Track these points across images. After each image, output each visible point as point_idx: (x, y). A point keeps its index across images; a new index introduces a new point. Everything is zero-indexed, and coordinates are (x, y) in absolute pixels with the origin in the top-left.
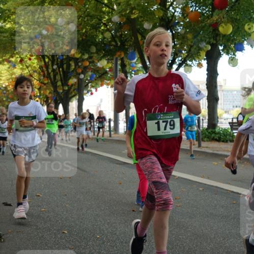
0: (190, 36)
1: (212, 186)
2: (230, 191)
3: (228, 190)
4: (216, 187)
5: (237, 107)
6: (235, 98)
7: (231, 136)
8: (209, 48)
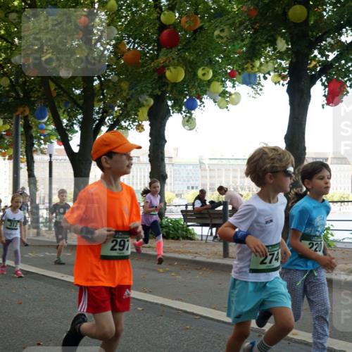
0: (125, 85)
1: (157, 304)
2: (181, 310)
3: (179, 310)
4: (162, 305)
5: (193, 188)
6: (191, 175)
7: (184, 231)
8: (152, 102)
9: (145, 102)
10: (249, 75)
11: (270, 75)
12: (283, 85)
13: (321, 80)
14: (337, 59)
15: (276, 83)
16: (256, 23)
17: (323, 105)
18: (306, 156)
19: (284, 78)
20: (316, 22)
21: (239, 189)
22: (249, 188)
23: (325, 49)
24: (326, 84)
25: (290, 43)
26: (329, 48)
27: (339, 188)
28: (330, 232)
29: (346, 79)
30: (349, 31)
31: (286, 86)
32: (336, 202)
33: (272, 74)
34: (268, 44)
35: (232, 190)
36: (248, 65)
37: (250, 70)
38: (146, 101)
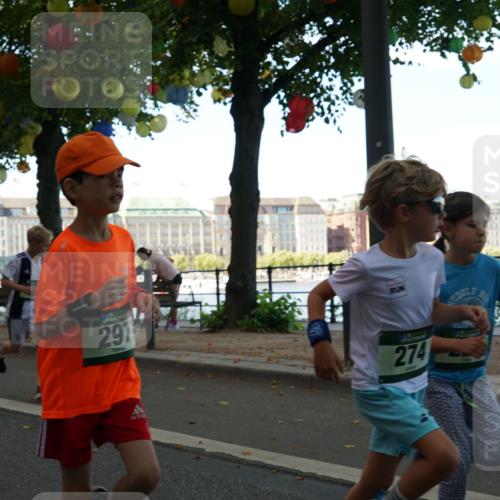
8: (40, 129)
9: (29, 130)
10: (177, 90)
11: (206, 89)
12: (225, 104)
13: (279, 97)
14: (299, 67)
15: (215, 102)
16: (183, 16)
17: (282, 132)
18: (261, 203)
19: (225, 94)
20: (267, 14)
21: (172, 252)
22: (185, 250)
23: (283, 53)
24: (285, 101)
25: (232, 45)
26: (287, 52)
27: (310, 248)
28: (296, 308)
29: (312, 95)
30: (315, 28)
31: (229, 106)
32: (307, 267)
33: (210, 87)
34: (202, 46)
35: (161, 253)
36: (175, 76)
37: (177, 82)
38: (32, 128)
